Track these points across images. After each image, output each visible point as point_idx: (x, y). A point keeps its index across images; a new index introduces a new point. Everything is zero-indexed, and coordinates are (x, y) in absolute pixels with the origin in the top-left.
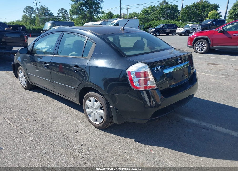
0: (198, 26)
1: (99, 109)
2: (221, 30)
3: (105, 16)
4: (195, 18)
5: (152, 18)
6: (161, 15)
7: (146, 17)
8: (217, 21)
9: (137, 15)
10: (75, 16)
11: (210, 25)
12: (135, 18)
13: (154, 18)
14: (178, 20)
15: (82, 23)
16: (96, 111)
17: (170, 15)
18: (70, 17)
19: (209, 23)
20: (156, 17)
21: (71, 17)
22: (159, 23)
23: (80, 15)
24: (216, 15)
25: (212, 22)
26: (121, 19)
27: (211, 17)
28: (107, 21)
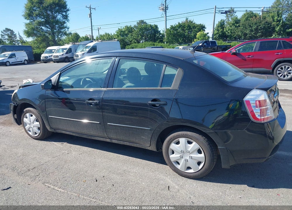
0: (190, 48)
1: (195, 152)
2: (234, 52)
3: (69, 38)
4: (183, 40)
5: (130, 40)
6: (140, 37)
7: (122, 39)
8: (208, 42)
9: (110, 37)
10: (32, 38)
11: (202, 48)
12: (115, 41)
13: (132, 40)
14: (164, 43)
15: (38, 47)
16: (191, 155)
17: (150, 37)
18: (19, 39)
19: (201, 44)
20: (134, 39)
21: (22, 40)
22: (142, 46)
23: (38, 37)
24: (205, 36)
25: (203, 44)
26: (99, 41)
27: (200, 39)
28: (79, 45)
